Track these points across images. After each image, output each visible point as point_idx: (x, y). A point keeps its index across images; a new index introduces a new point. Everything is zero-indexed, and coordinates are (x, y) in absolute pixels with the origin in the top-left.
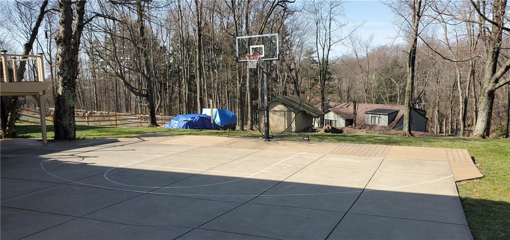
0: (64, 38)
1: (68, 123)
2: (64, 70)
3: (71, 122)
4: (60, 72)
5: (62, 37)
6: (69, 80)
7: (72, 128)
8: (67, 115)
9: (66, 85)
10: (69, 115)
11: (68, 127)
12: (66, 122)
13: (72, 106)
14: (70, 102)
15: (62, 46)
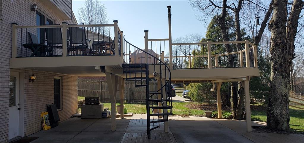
0: (277, 21)
1: (279, 112)
2: (275, 55)
3: (283, 111)
4: (272, 56)
5: (275, 21)
6: (281, 65)
7: (284, 118)
8: (278, 103)
9: (276, 70)
10: (281, 103)
11: (279, 116)
12: (277, 110)
13: (284, 93)
14: (282, 89)
15: (274, 30)
